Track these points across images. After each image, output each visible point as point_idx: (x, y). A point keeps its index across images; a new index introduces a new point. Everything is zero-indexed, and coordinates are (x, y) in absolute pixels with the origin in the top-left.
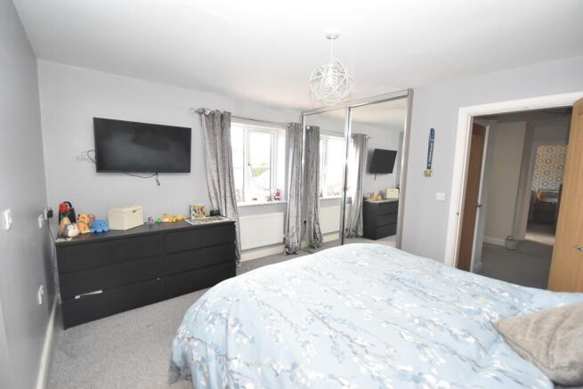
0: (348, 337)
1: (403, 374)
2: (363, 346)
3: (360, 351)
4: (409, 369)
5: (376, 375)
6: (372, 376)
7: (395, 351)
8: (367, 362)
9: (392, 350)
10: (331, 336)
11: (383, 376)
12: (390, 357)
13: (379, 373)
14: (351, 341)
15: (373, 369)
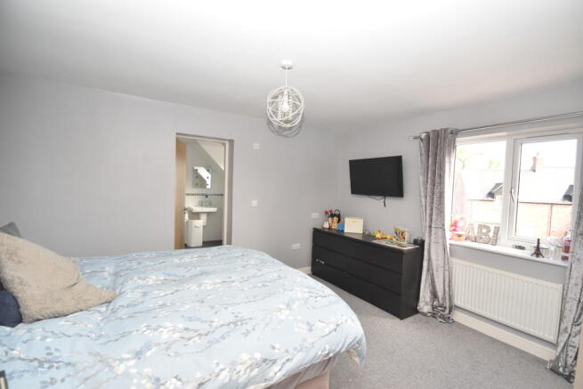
0: (206, 335)
1: (148, 346)
2: (189, 339)
3: (186, 335)
4: (148, 354)
5: (161, 330)
6: (161, 327)
7: (169, 355)
8: (174, 331)
9: (171, 354)
10: (212, 322)
11: (156, 333)
12: (168, 349)
13: (161, 332)
14: (200, 335)
15: (165, 331)
